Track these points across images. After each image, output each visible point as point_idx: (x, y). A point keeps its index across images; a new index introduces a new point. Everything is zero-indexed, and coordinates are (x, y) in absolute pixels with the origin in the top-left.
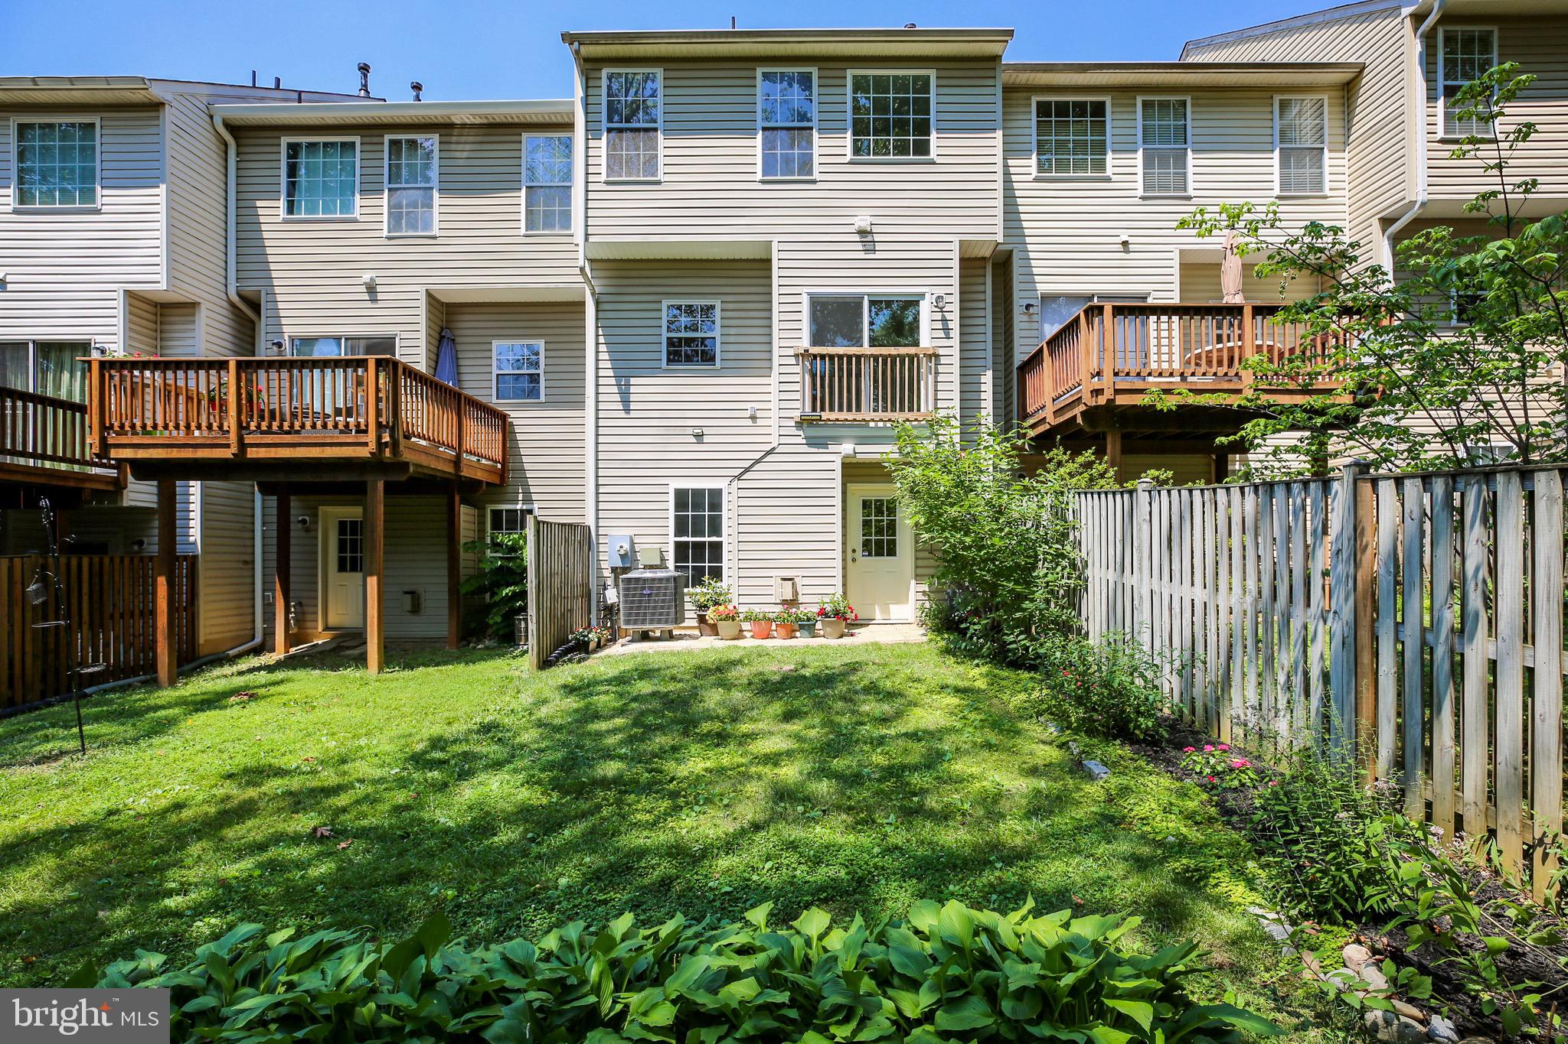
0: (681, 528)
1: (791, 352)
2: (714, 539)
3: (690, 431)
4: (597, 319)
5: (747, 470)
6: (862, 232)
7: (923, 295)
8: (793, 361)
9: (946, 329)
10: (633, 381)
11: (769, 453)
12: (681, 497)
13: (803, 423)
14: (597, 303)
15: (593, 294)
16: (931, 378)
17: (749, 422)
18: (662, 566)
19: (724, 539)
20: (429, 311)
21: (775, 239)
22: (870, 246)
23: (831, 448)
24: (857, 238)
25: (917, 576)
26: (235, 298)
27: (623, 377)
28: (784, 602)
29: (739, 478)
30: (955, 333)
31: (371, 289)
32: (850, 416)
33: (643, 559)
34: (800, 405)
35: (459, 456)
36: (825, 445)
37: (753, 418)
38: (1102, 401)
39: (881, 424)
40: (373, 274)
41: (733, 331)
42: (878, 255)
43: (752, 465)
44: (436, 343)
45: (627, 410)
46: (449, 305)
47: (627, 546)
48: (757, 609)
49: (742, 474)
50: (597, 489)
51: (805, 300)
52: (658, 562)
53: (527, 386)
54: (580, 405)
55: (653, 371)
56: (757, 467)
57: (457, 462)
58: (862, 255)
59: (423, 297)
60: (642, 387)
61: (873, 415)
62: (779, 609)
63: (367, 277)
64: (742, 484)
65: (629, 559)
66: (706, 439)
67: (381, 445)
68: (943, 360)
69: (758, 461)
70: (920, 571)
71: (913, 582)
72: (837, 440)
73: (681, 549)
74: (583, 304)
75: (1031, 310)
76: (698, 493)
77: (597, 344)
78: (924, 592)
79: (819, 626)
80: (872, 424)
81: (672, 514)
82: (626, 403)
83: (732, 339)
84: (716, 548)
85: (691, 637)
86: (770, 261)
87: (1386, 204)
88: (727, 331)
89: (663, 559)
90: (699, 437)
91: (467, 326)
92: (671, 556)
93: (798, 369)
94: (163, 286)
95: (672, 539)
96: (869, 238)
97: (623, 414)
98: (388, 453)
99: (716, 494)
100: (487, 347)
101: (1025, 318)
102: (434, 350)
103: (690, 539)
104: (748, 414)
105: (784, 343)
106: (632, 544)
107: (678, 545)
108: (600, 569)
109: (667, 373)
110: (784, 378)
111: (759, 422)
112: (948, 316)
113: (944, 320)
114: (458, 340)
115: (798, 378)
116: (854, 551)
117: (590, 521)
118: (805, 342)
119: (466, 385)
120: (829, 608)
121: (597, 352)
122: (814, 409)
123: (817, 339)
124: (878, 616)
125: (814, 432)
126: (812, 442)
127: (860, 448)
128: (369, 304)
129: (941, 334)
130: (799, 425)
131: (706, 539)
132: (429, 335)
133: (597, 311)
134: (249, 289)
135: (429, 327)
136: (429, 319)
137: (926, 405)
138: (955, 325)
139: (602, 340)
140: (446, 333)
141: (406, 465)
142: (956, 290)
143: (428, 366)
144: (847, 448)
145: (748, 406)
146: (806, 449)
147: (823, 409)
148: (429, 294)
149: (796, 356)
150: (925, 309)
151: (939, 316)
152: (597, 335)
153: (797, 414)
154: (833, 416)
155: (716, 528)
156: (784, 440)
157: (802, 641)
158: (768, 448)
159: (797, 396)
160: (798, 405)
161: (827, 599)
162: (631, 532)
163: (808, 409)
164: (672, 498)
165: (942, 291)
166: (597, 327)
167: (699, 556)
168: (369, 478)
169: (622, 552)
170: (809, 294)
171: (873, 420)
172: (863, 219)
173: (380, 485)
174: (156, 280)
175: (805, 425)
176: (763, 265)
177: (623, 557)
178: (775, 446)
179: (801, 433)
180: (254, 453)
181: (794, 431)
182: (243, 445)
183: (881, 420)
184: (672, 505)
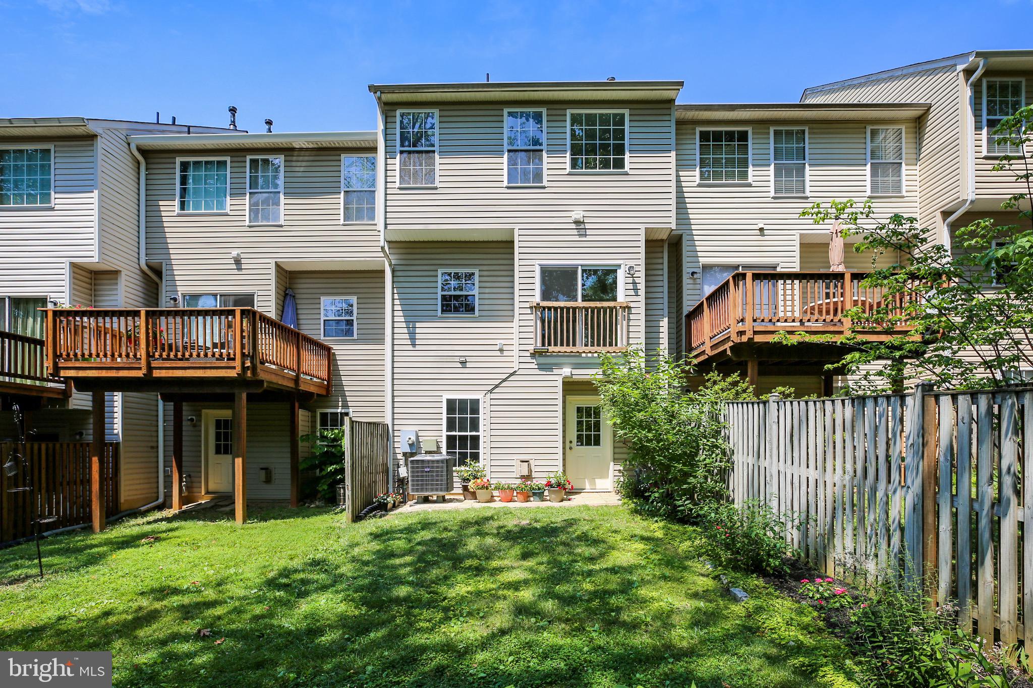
0: (451, 425)
1: (528, 305)
2: (474, 433)
3: (457, 359)
4: (393, 282)
5: (497, 386)
6: (577, 222)
7: (619, 266)
8: (529, 311)
9: (636, 290)
10: (418, 325)
11: (511, 375)
12: (451, 404)
13: (535, 354)
14: (393, 271)
15: (390, 265)
16: (625, 323)
17: (498, 353)
18: (438, 452)
19: (481, 433)
20: (277, 277)
21: (517, 227)
22: (582, 232)
23: (556, 371)
24: (574, 226)
25: (614, 460)
26: (145, 268)
27: (411, 321)
28: (522, 477)
29: (491, 391)
30: (642, 292)
31: (238, 262)
32: (568, 349)
33: (425, 447)
35: (298, 376)
36: (551, 369)
37: (501, 350)
38: (745, 339)
39: (590, 355)
40: (239, 251)
41: (487, 290)
42: (588, 238)
43: (500, 383)
44: (282, 298)
45: (414, 345)
46: (291, 272)
47: (413, 438)
48: (503, 482)
49: (493, 389)
50: (393, 399)
51: (538, 270)
52: (435, 449)
53: (344, 328)
54: (381, 341)
55: (432, 318)
56: (503, 384)
57: (297, 380)
58: (577, 238)
59: (273, 266)
60: (422, 328)
61: (584, 348)
62: (519, 481)
63: (235, 253)
64: (493, 396)
65: (415, 447)
66: (468, 365)
67: (244, 368)
68: (633, 311)
69: (504, 380)
70: (617, 456)
71: (612, 464)
72: (559, 366)
73: (451, 440)
74: (383, 272)
75: (695, 276)
76: (463, 402)
77: (393, 299)
78: (619, 471)
79: (546, 493)
80: (584, 355)
81: (444, 416)
82: (413, 339)
83: (486, 296)
84: (475, 440)
85: (458, 501)
86: (513, 242)
87: (946, 201)
88: (483, 290)
89: (438, 447)
90: (464, 363)
91: (303, 287)
92: (444, 445)
93: (532, 317)
94: (96, 259)
95: (445, 433)
97: (411, 348)
98: (249, 373)
99: (475, 404)
100: (317, 301)
101: (691, 281)
102: (281, 303)
103: (457, 433)
104: (497, 348)
105: (522, 299)
106: (417, 437)
107: (449, 437)
108: (395, 453)
109: (441, 319)
110: (522, 323)
111: (505, 353)
112: (637, 280)
113: (634, 283)
114: (297, 296)
115: (532, 323)
116: (571, 442)
117: (388, 421)
118: (537, 298)
119: (302, 327)
120: (553, 481)
121: (393, 305)
122: (543, 345)
123: (545, 296)
124: (588, 487)
125: (542, 360)
126: (541, 367)
127: (575, 372)
128: (236, 272)
129: (632, 292)
130: (533, 355)
131: (469, 433)
132: (277, 293)
133: (393, 277)
134: (155, 260)
135: (277, 287)
136: (277, 282)
137: (621, 343)
138: (642, 287)
139: (396, 296)
140: (289, 292)
141: (261, 382)
142: (642, 262)
143: (277, 314)
144: (566, 371)
145: (498, 342)
146: (538, 372)
147: (549, 344)
148: (277, 265)
149: (531, 308)
150: (621, 276)
151: (630, 280)
152: (393, 294)
153: (531, 348)
154: (557, 349)
155: (475, 426)
156: (522, 366)
157: (534, 504)
158: (511, 371)
159: (532, 335)
160: (532, 341)
161: (552, 475)
162: (417, 428)
163: (539, 344)
164: (444, 405)
165: (631, 263)
166: (393, 288)
167: (463, 445)
168: (236, 391)
169: (410, 442)
170: (540, 265)
171: (584, 352)
172: (577, 214)
173: (244, 396)
174: (91, 255)
175: (537, 356)
176: (508, 245)
177: (411, 445)
178: (516, 369)
179: (534, 361)
180: (157, 374)
181: (529, 360)
182: (150, 369)
183: (590, 352)
184: (444, 410)
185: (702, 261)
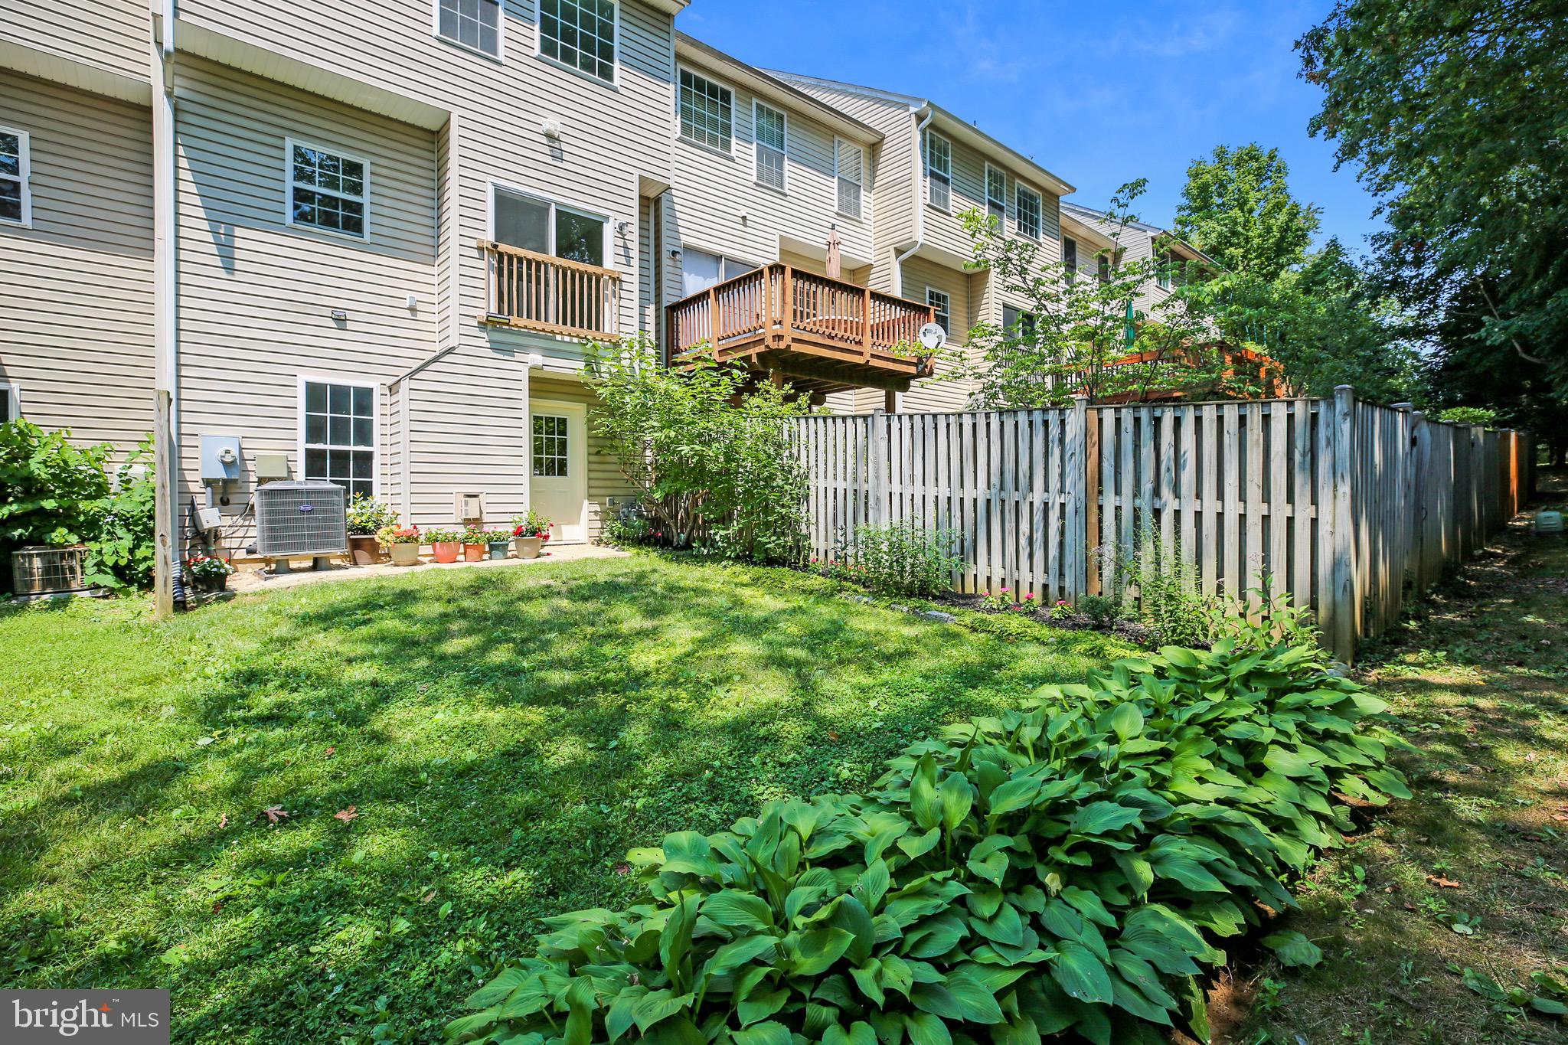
0: (315, 431)
1: (474, 244)
2: (361, 448)
3: (327, 312)
4: (176, 132)
5: (420, 369)
6: (550, 136)
7: (607, 218)
8: (475, 253)
9: (628, 257)
10: (238, 231)
11: (447, 353)
12: (315, 394)
13: (487, 325)
14: (176, 110)
15: (168, 96)
16: (615, 301)
17: (408, 314)
18: (291, 477)
19: (376, 449)
21: (455, 111)
22: (557, 153)
23: (518, 356)
24: (544, 140)
25: (590, 496)
27: (222, 222)
28: (468, 521)
29: (410, 377)
30: (635, 262)
33: (259, 470)
34: (486, 304)
36: (511, 352)
37: (413, 309)
38: (782, 345)
39: (567, 339)
41: (387, 202)
42: (565, 165)
43: (427, 364)
45: (231, 270)
47: (235, 452)
49: (414, 372)
50: (178, 370)
51: (490, 191)
52: (283, 473)
54: (147, 252)
55: (274, 225)
56: (432, 367)
58: (549, 160)
60: (246, 239)
61: (561, 327)
64: (415, 384)
65: (237, 468)
66: (351, 327)
68: (627, 286)
69: (435, 360)
70: (593, 491)
71: (586, 502)
72: (525, 349)
74: (148, 107)
75: (678, 257)
76: (343, 391)
77: (177, 167)
78: (596, 512)
79: (512, 546)
80: (559, 337)
81: (301, 413)
82: (227, 258)
83: (387, 212)
84: (367, 457)
86: (447, 134)
87: (899, 238)
88: (378, 200)
89: (288, 470)
90: (340, 321)
92: (300, 467)
93: (483, 264)
95: (302, 445)
96: (556, 145)
97: (222, 274)
99: (364, 397)
101: (670, 262)
103: (329, 447)
104: (405, 304)
105: (460, 231)
106: (241, 449)
107: (310, 454)
109: (295, 233)
110: (465, 271)
111: (420, 316)
112: (629, 245)
113: (625, 247)
115: (482, 274)
118: (490, 237)
120: (525, 526)
121: (177, 180)
122: (500, 312)
123: (500, 236)
125: (499, 336)
126: (496, 346)
127: (548, 361)
129: (623, 260)
130: (482, 326)
131: (351, 448)
133: (176, 121)
137: (609, 326)
138: (635, 254)
139: (183, 163)
142: (635, 220)
144: (536, 358)
145: (408, 295)
146: (491, 353)
147: (509, 313)
149: (481, 249)
150: (609, 232)
151: (621, 242)
152: (176, 155)
153: (483, 314)
154: (523, 321)
155: (364, 433)
156: (465, 340)
158: (444, 347)
160: (482, 304)
161: (515, 517)
162: (237, 432)
163: (494, 310)
164: (301, 393)
165: (624, 219)
166: (176, 144)
167: (339, 468)
169: (228, 458)
170: (494, 184)
171: (561, 333)
172: (552, 123)
175: (489, 327)
176: (436, 137)
177: (226, 466)
178: (454, 345)
179: (485, 335)
181: (477, 332)
183: (569, 335)
184: (301, 401)
185: (685, 239)
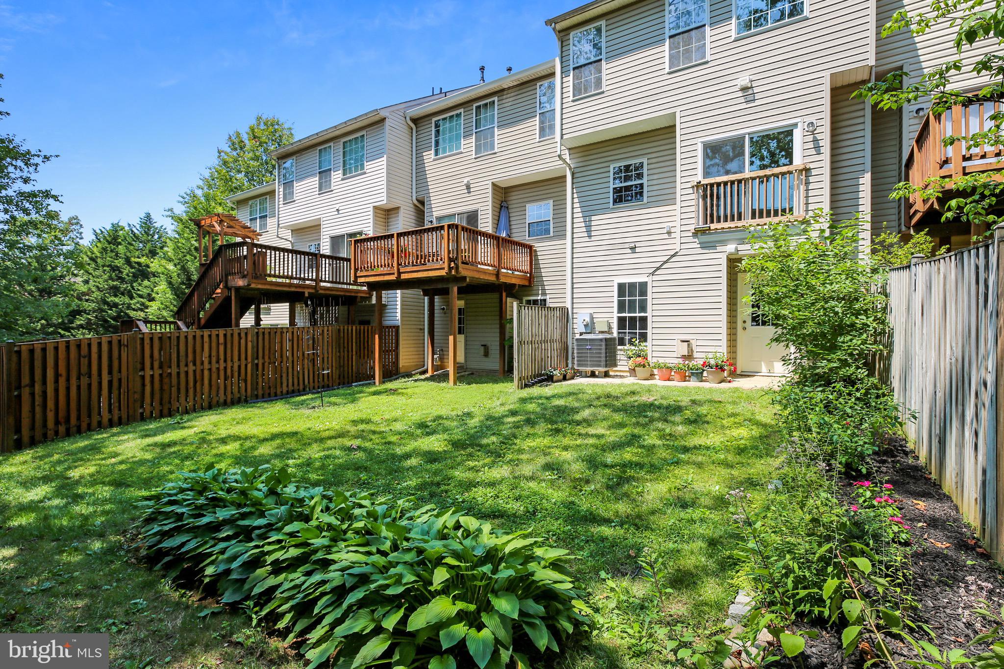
0: (621, 307)
1: (689, 185)
2: (642, 314)
3: (627, 246)
4: (573, 183)
5: (658, 269)
6: (744, 90)
7: (796, 125)
8: (691, 191)
9: (818, 148)
10: (593, 218)
11: (673, 256)
12: (621, 289)
13: (697, 233)
14: (573, 174)
15: (570, 169)
16: (802, 188)
17: (666, 236)
18: (610, 331)
19: (648, 314)
20: (493, 194)
21: (678, 110)
22: (751, 98)
23: (719, 249)
24: (740, 94)
26: (416, 202)
27: (588, 215)
28: (681, 357)
29: (653, 274)
30: (826, 150)
31: (468, 187)
32: (732, 225)
33: (598, 328)
34: (695, 221)
35: (498, 272)
36: (714, 247)
37: (669, 233)
40: (468, 179)
41: (655, 177)
42: (757, 103)
43: (662, 265)
44: (498, 210)
45: (590, 236)
46: (505, 188)
47: (588, 320)
48: (662, 361)
49: (655, 271)
50: (572, 286)
51: (700, 147)
52: (606, 330)
53: (541, 229)
54: (564, 236)
55: (605, 210)
56: (665, 266)
57: (497, 275)
58: (745, 105)
59: (490, 186)
60: (597, 220)
61: (750, 221)
62: (677, 361)
63: (465, 181)
64: (655, 278)
65: (590, 327)
66: (637, 250)
67: (450, 269)
68: (814, 172)
69: (666, 262)
72: (724, 242)
73: (621, 321)
74: (565, 177)
76: (632, 285)
77: (573, 198)
79: (705, 374)
80: (751, 229)
81: (616, 299)
82: (589, 231)
83: (655, 182)
84: (644, 320)
85: (621, 377)
86: (675, 126)
88: (651, 177)
89: (610, 328)
90: (633, 249)
91: (514, 198)
92: (615, 326)
93: (693, 196)
94: (385, 202)
95: (616, 315)
96: (750, 93)
97: (587, 239)
98: (453, 272)
99: (643, 286)
100: (523, 209)
102: (497, 214)
103: (627, 315)
104: (665, 231)
105: (684, 180)
106: (592, 318)
107: (620, 319)
108: (574, 333)
109: (613, 210)
110: (684, 204)
111: (672, 236)
112: (820, 137)
113: (816, 140)
114: (510, 207)
115: (693, 203)
116: (744, 322)
117: (569, 305)
118: (699, 177)
119: (514, 235)
120: (711, 362)
121: (573, 203)
122: (706, 223)
123: (706, 174)
124: (764, 370)
125: (705, 238)
126: (704, 245)
127: (740, 247)
128: (467, 195)
129: (813, 152)
130: (695, 234)
131: (637, 315)
132: (493, 206)
133: (573, 179)
134: (420, 198)
135: (493, 202)
136: (493, 198)
137: (798, 209)
138: (826, 143)
139: (575, 195)
140: (504, 204)
141: (465, 278)
142: (827, 114)
143: (493, 227)
144: (730, 248)
145: (666, 225)
146: (701, 251)
147: (712, 222)
148: (494, 184)
149: (693, 187)
150: (798, 135)
151: (810, 138)
152: (573, 193)
153: (692, 228)
154: (720, 226)
155: (643, 309)
156: (684, 246)
158: (672, 253)
159: (693, 215)
160: (693, 221)
162: (592, 311)
163: (701, 223)
164: (616, 289)
165: (813, 118)
166: (573, 189)
167: (633, 325)
168: (450, 286)
169: (586, 323)
170: (702, 142)
171: (751, 226)
172: (744, 80)
173: (455, 289)
174: (382, 200)
175: (699, 234)
176: (670, 129)
177: (586, 326)
178: (678, 250)
179: (696, 240)
180: (403, 276)
181: (691, 239)
182: (399, 273)
183: (758, 225)
184: (616, 294)
